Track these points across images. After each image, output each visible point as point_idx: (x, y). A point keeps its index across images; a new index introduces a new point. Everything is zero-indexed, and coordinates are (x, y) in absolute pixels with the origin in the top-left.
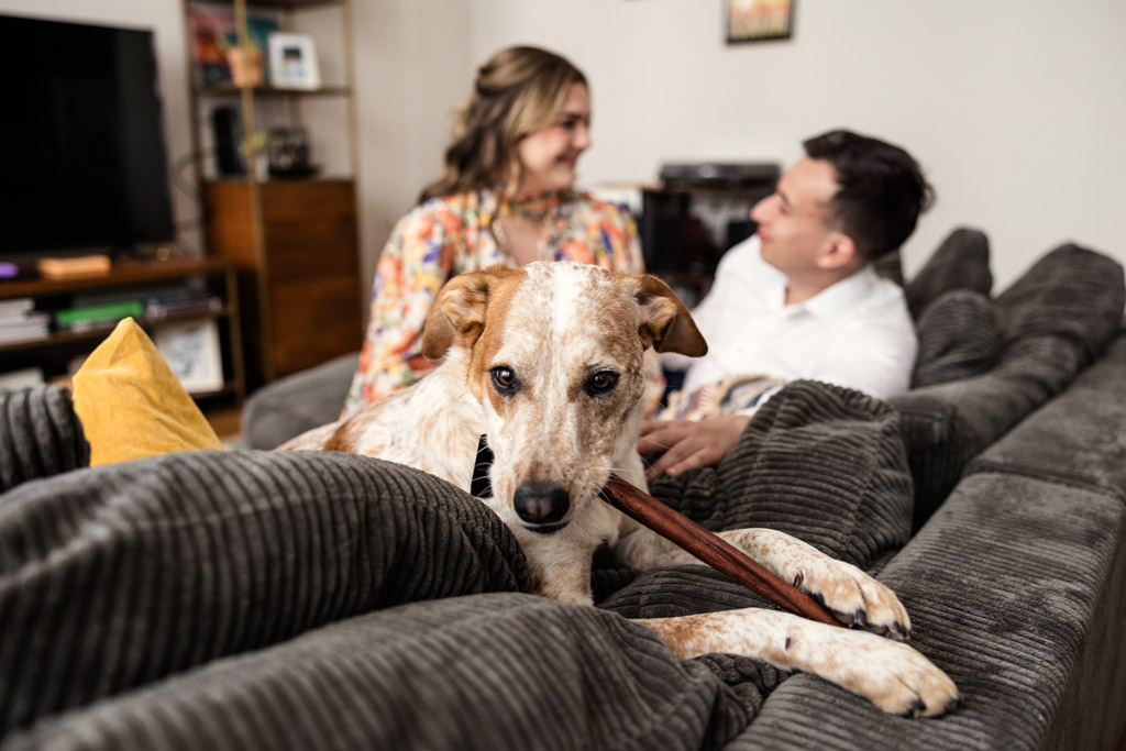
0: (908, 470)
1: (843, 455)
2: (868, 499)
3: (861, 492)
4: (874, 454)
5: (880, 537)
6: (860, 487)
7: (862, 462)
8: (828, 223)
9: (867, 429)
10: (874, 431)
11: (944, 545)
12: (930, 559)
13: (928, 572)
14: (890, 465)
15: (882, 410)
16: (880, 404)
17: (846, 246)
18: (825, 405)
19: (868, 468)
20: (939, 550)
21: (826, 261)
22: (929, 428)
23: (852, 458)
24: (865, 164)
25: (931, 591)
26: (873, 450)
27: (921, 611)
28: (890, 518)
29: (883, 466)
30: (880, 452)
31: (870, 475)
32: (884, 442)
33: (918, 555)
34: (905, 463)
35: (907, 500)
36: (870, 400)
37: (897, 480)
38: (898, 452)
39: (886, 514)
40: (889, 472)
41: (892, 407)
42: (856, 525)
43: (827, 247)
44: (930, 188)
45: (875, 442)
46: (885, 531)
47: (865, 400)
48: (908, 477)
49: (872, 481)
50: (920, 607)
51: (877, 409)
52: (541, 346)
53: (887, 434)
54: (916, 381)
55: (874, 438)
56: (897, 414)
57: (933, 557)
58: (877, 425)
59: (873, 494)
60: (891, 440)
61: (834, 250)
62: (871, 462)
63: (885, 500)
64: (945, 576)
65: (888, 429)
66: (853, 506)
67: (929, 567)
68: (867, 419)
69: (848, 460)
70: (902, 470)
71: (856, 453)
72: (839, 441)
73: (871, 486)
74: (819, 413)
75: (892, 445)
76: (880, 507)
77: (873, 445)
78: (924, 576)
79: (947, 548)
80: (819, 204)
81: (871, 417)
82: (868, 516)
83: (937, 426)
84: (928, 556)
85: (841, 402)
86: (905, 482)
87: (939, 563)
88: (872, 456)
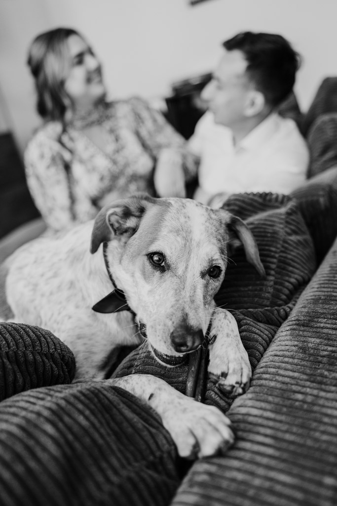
0: (308, 232)
1: (263, 234)
2: (282, 259)
3: (277, 255)
4: (283, 229)
5: (293, 280)
6: (275, 252)
7: (275, 235)
8: (246, 88)
9: (277, 214)
10: (281, 214)
11: (332, 275)
12: (324, 287)
13: (323, 297)
14: (295, 232)
15: (285, 199)
16: (284, 196)
17: (259, 99)
18: (251, 205)
19: (279, 239)
20: (329, 280)
21: (250, 112)
22: (318, 202)
23: (269, 235)
24: (259, 46)
25: (325, 311)
26: (282, 226)
27: (320, 327)
28: (298, 266)
29: (289, 234)
30: (286, 227)
31: (281, 242)
32: (288, 220)
33: (317, 286)
34: (304, 228)
35: (309, 251)
36: (277, 196)
37: (299, 241)
38: (298, 223)
39: (295, 264)
40: (294, 238)
41: (291, 197)
42: (276, 278)
43: (248, 102)
44: (298, 55)
45: (282, 221)
46: (296, 276)
47: (274, 196)
48: (308, 237)
49: (283, 247)
50: (318, 325)
51: (283, 200)
52: (185, 245)
53: (288, 214)
54: (310, 174)
55: (282, 219)
56: (294, 200)
57: (326, 286)
58: (283, 210)
59: (284, 255)
60: (292, 217)
61: (253, 104)
62: (281, 234)
63: (294, 256)
64: (333, 298)
65: (289, 211)
66: (273, 266)
67: (323, 294)
68: (277, 207)
69: (267, 237)
70: (303, 233)
71: (271, 231)
72: (260, 226)
73: (283, 249)
74: (248, 210)
75: (293, 220)
76: (290, 262)
77: (281, 223)
78: (321, 301)
79: (334, 277)
80: (238, 77)
81: (280, 206)
82: (284, 269)
83: (322, 200)
84: (323, 286)
85: (260, 200)
86: (305, 240)
87: (329, 290)
88: (281, 230)
